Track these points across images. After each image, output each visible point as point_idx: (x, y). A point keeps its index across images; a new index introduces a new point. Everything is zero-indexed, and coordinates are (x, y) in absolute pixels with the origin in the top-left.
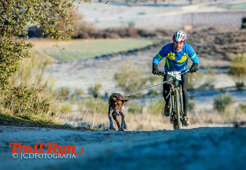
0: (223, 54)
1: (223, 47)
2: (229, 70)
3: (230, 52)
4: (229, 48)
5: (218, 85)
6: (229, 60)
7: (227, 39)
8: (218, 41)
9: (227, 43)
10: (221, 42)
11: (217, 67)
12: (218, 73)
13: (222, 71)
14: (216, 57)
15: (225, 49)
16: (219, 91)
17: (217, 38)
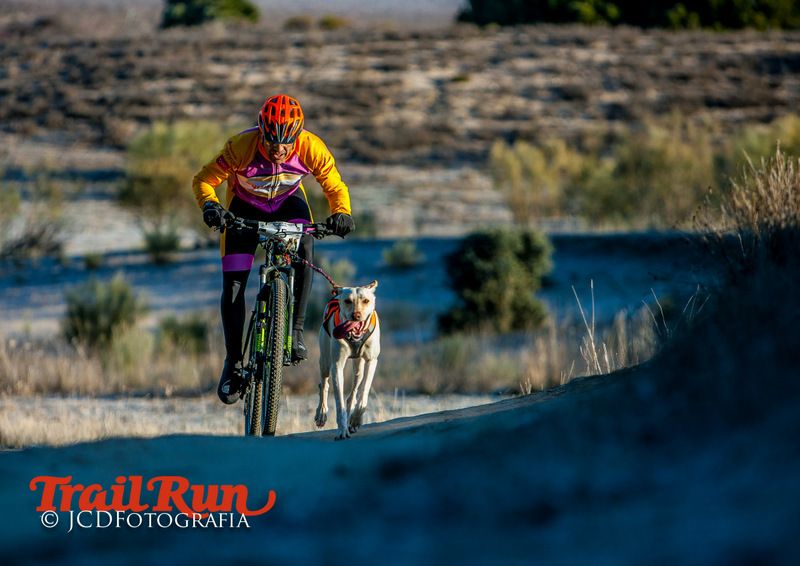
0: (98, 123)
1: (95, 95)
2: (122, 184)
3: (122, 116)
4: (118, 100)
5: (78, 245)
6: (119, 147)
7: (110, 63)
8: (76, 72)
9: (112, 80)
10: (88, 79)
11: (72, 174)
12: (75, 198)
13: (89, 188)
14: (67, 133)
15: (102, 101)
16: (81, 266)
17: (70, 60)
